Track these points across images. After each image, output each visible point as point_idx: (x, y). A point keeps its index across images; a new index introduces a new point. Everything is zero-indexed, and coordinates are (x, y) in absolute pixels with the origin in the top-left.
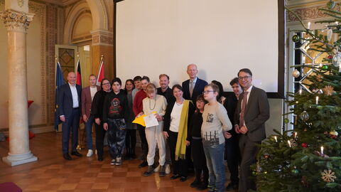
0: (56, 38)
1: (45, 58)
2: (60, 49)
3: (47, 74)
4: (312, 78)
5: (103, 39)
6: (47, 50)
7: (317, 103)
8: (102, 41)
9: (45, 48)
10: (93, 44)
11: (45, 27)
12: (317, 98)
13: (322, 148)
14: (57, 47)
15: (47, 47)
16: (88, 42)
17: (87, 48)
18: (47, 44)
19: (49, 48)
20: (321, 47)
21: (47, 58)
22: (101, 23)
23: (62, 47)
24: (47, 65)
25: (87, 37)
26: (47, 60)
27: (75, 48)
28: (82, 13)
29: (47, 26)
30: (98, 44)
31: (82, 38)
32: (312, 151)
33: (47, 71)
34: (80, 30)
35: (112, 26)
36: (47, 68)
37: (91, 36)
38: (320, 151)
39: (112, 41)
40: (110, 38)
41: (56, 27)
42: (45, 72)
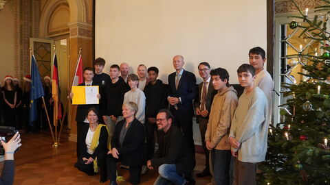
0: (31, 32)
1: (19, 52)
2: (35, 43)
3: (21, 68)
5: (82, 32)
6: (21, 43)
7: (319, 92)
8: (80, 34)
9: (19, 41)
10: (71, 37)
11: (18, 19)
12: (319, 88)
13: (326, 141)
14: (32, 40)
15: (21, 40)
16: (66, 36)
17: (64, 42)
18: (21, 37)
19: (24, 42)
21: (21, 52)
22: (79, 15)
23: (37, 40)
24: (21, 60)
25: (64, 31)
26: (21, 54)
27: (51, 42)
28: (59, 6)
29: (21, 19)
30: (76, 36)
31: (58, 32)
32: (314, 144)
33: (21, 65)
34: (57, 23)
35: (90, 18)
36: (21, 63)
37: (68, 30)
38: (324, 143)
39: (91, 33)
40: (88, 31)
41: (31, 21)
42: (19, 66)
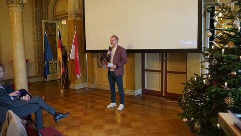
0: (43, 15)
1: (35, 30)
2: (45, 23)
3: (37, 41)
4: (220, 37)
5: (76, 15)
6: (37, 24)
7: (223, 54)
8: (75, 17)
9: (35, 23)
10: (69, 19)
11: (34, 7)
12: (223, 50)
13: (226, 84)
14: (43, 22)
15: (36, 22)
16: (65, 18)
17: (64, 22)
18: (36, 20)
19: (38, 22)
20: (226, 15)
21: (37, 30)
22: (74, 4)
23: (47, 21)
24: (37, 35)
25: (64, 14)
26: (37, 31)
27: (56, 22)
29: (36, 7)
30: (73, 18)
31: (60, 15)
32: (219, 86)
34: (59, 9)
35: (81, 6)
36: (37, 37)
37: (67, 13)
38: (224, 85)
39: (82, 16)
40: (80, 14)
41: (42, 8)
42: (36, 39)
